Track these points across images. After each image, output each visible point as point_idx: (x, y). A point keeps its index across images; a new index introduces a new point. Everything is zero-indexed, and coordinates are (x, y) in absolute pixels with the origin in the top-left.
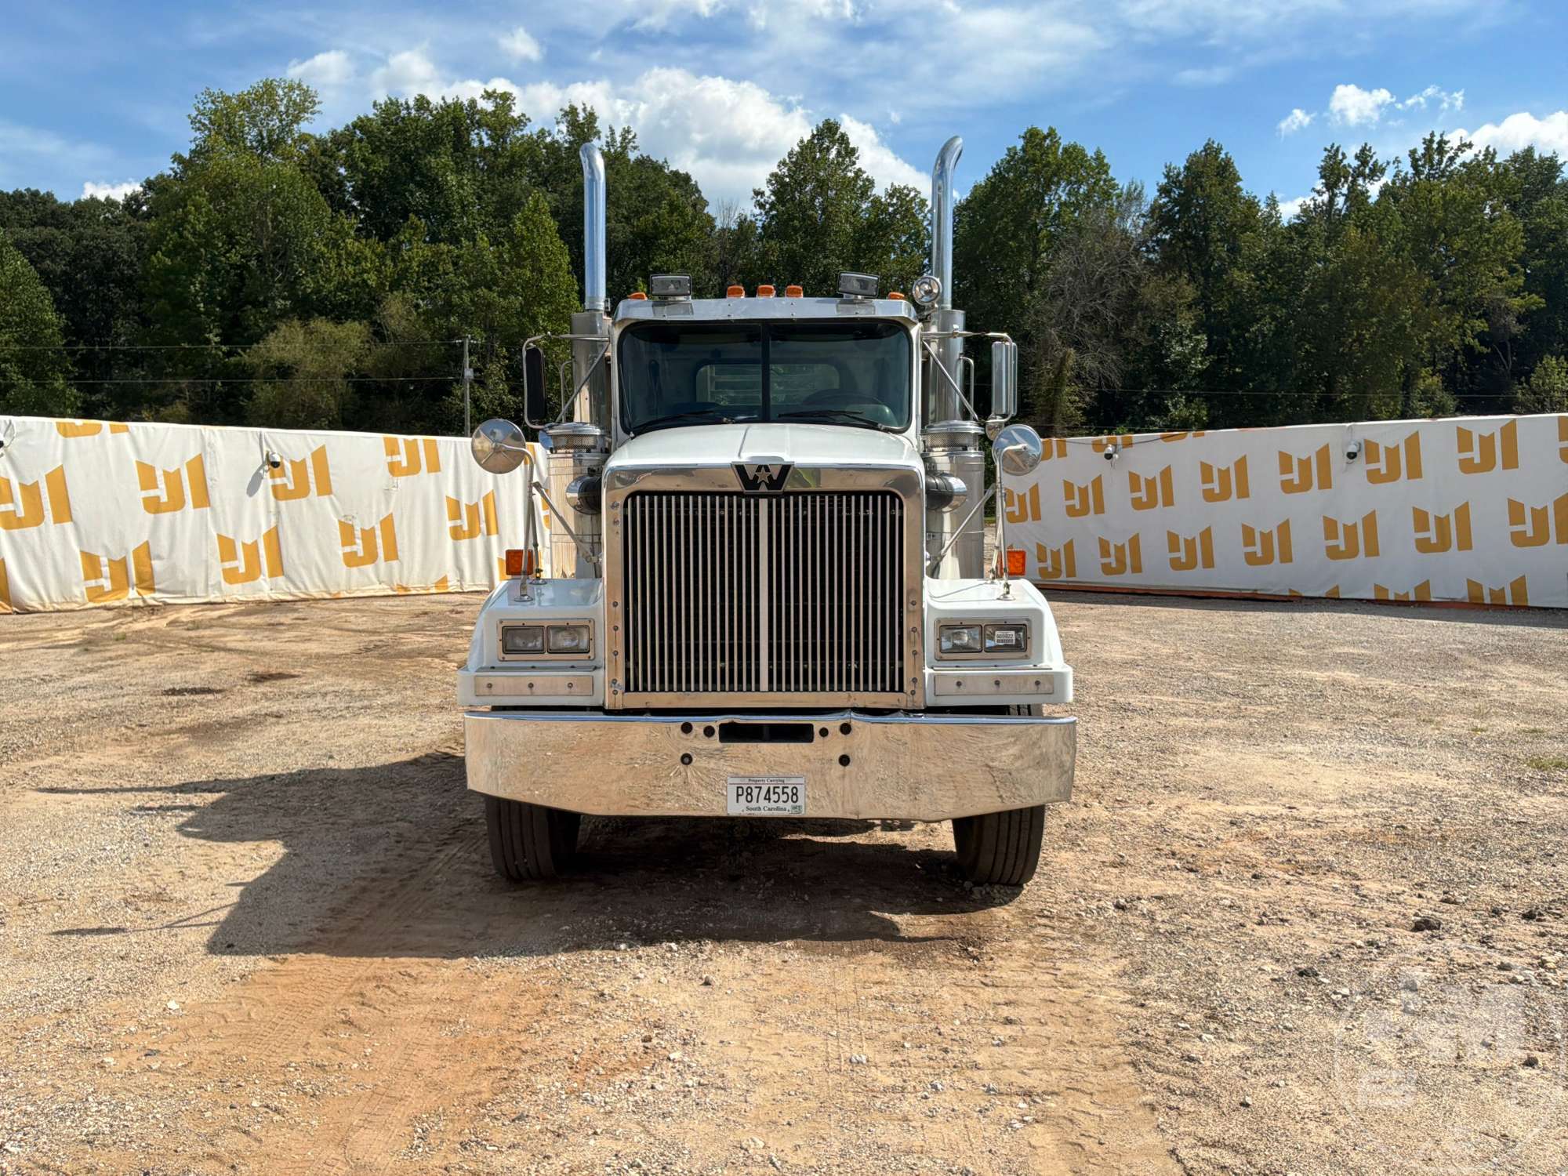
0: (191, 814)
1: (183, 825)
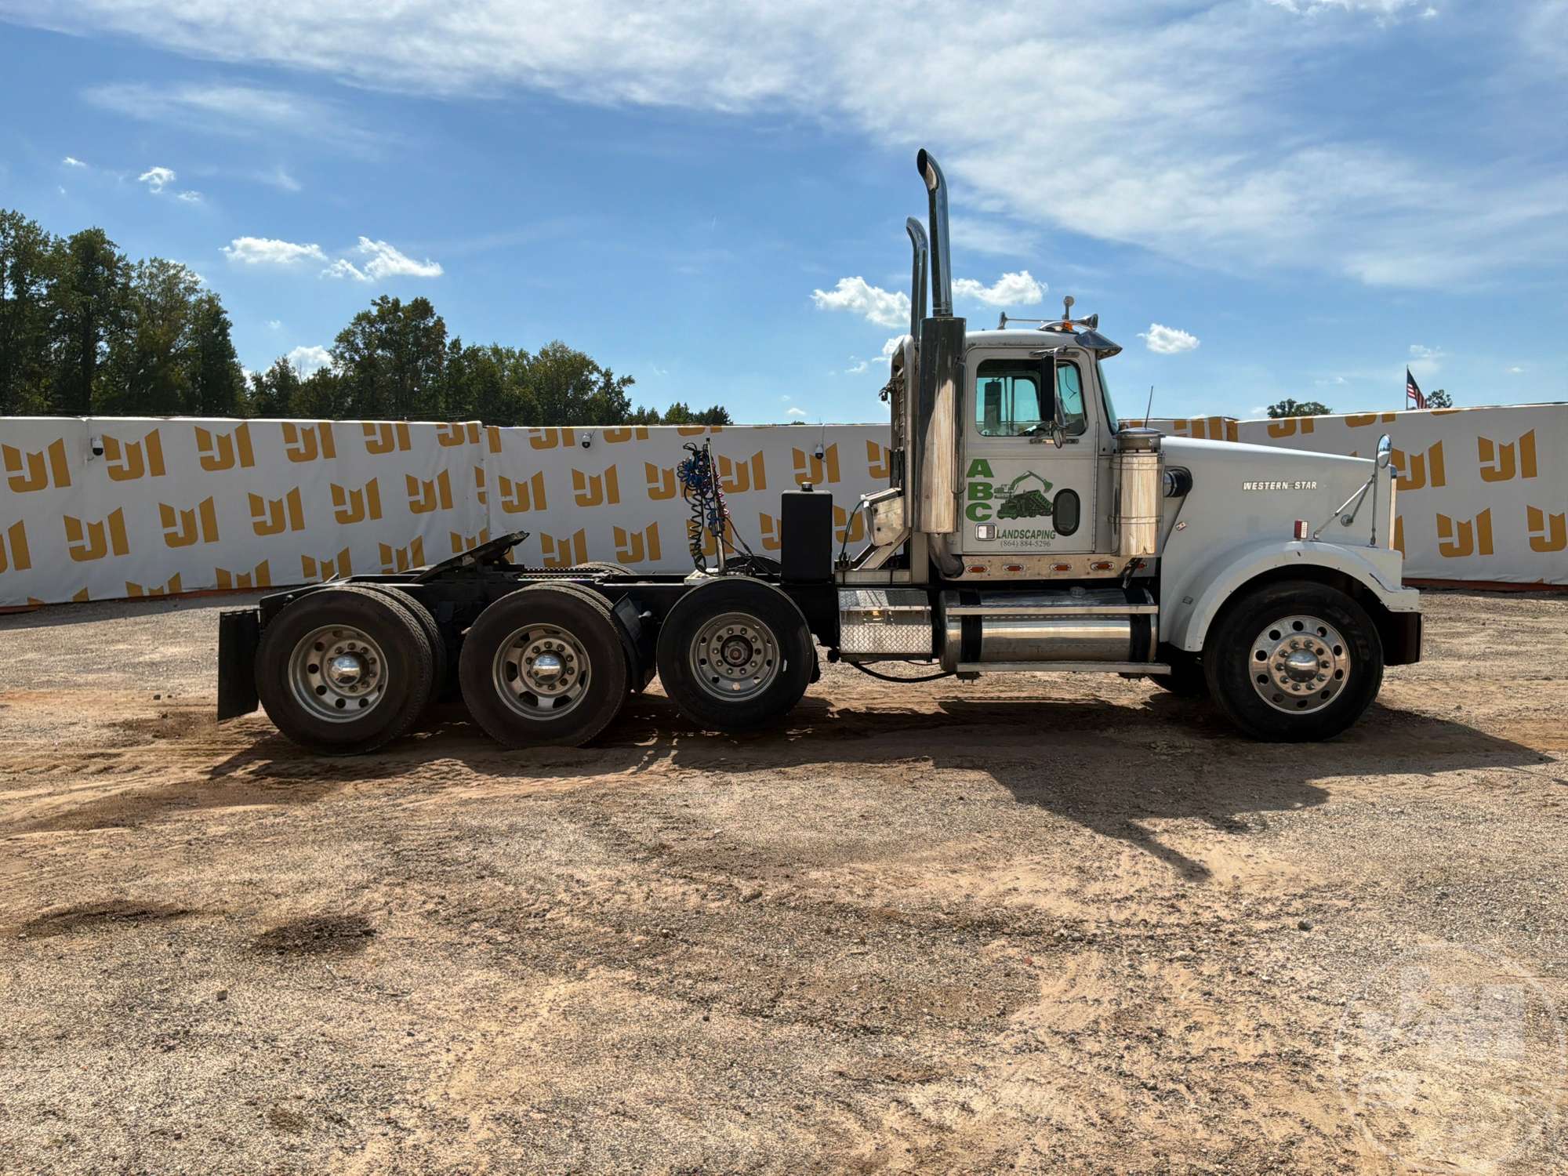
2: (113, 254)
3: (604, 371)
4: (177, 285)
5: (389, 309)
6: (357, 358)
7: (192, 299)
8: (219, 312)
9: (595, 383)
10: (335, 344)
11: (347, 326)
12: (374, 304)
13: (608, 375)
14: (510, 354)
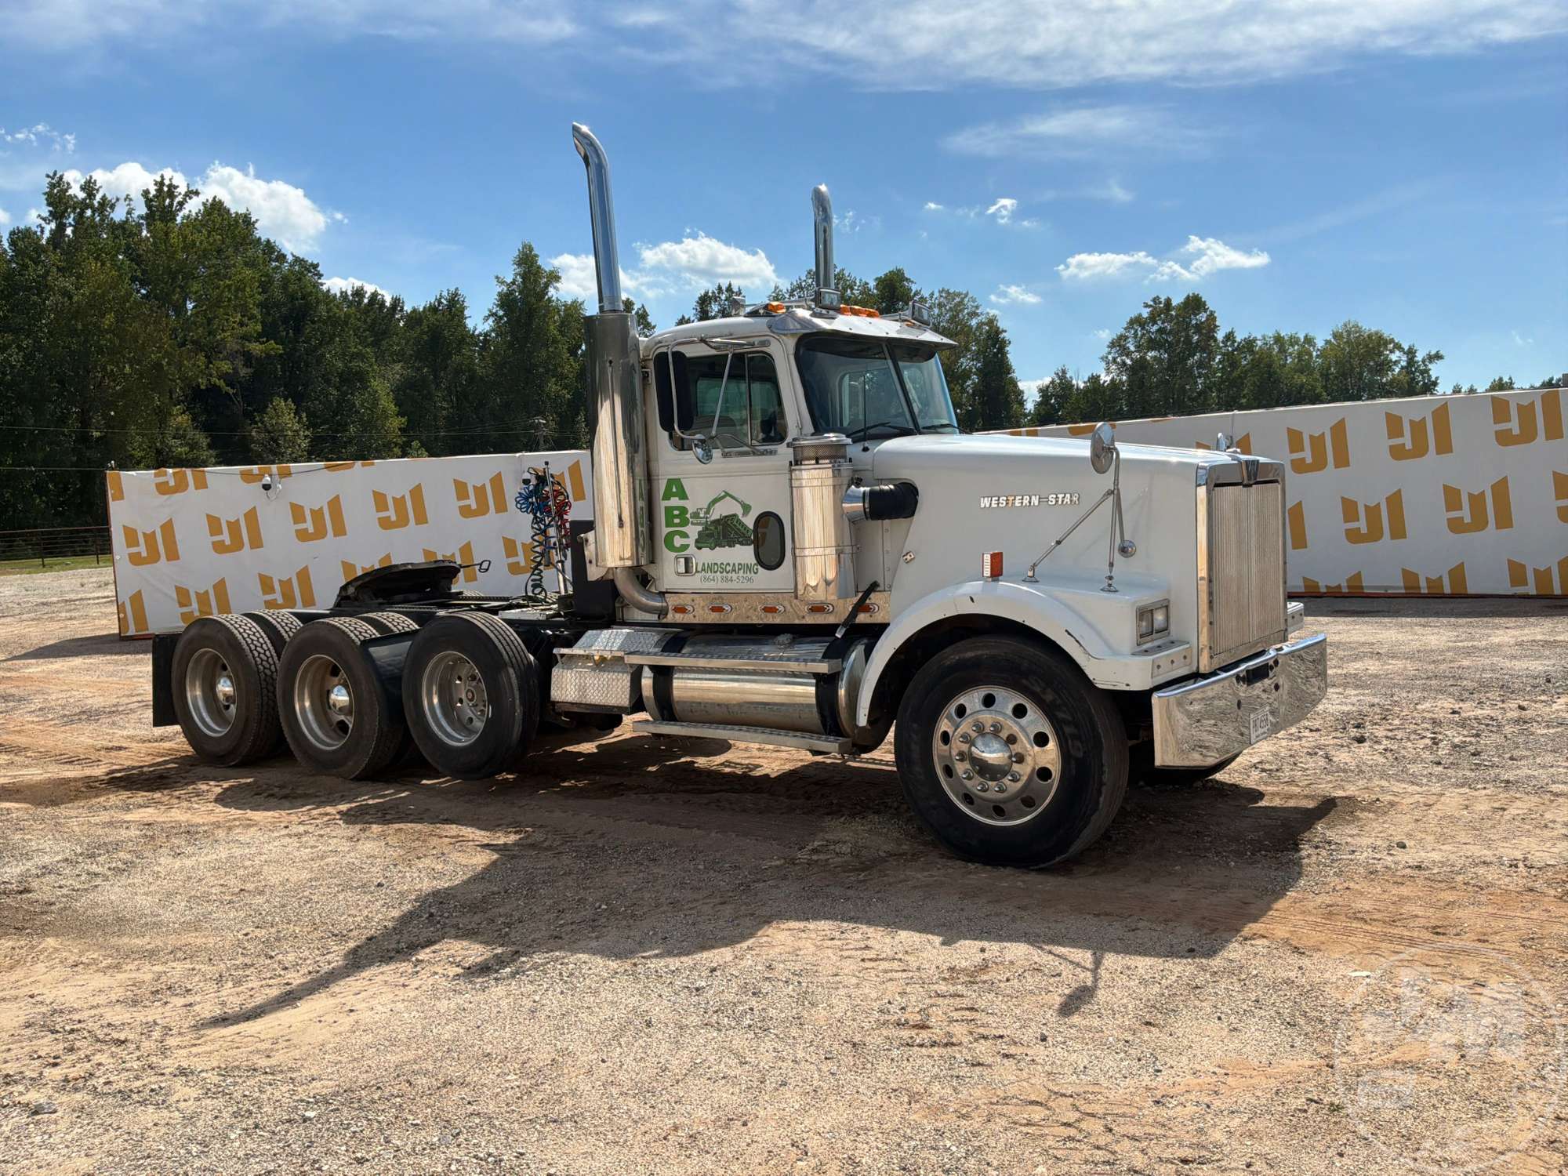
2: (910, 290)
3: (1406, 349)
4: (962, 311)
5: (1161, 309)
6: (1128, 362)
7: (974, 322)
8: (998, 332)
9: (1396, 363)
10: (1107, 350)
11: (1120, 331)
12: (1147, 306)
13: (1411, 353)
14: (1293, 341)
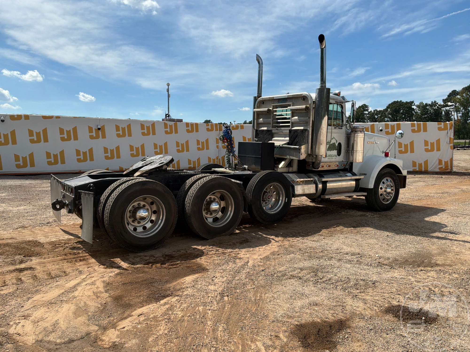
0: (442, 230)
1: (445, 227)
